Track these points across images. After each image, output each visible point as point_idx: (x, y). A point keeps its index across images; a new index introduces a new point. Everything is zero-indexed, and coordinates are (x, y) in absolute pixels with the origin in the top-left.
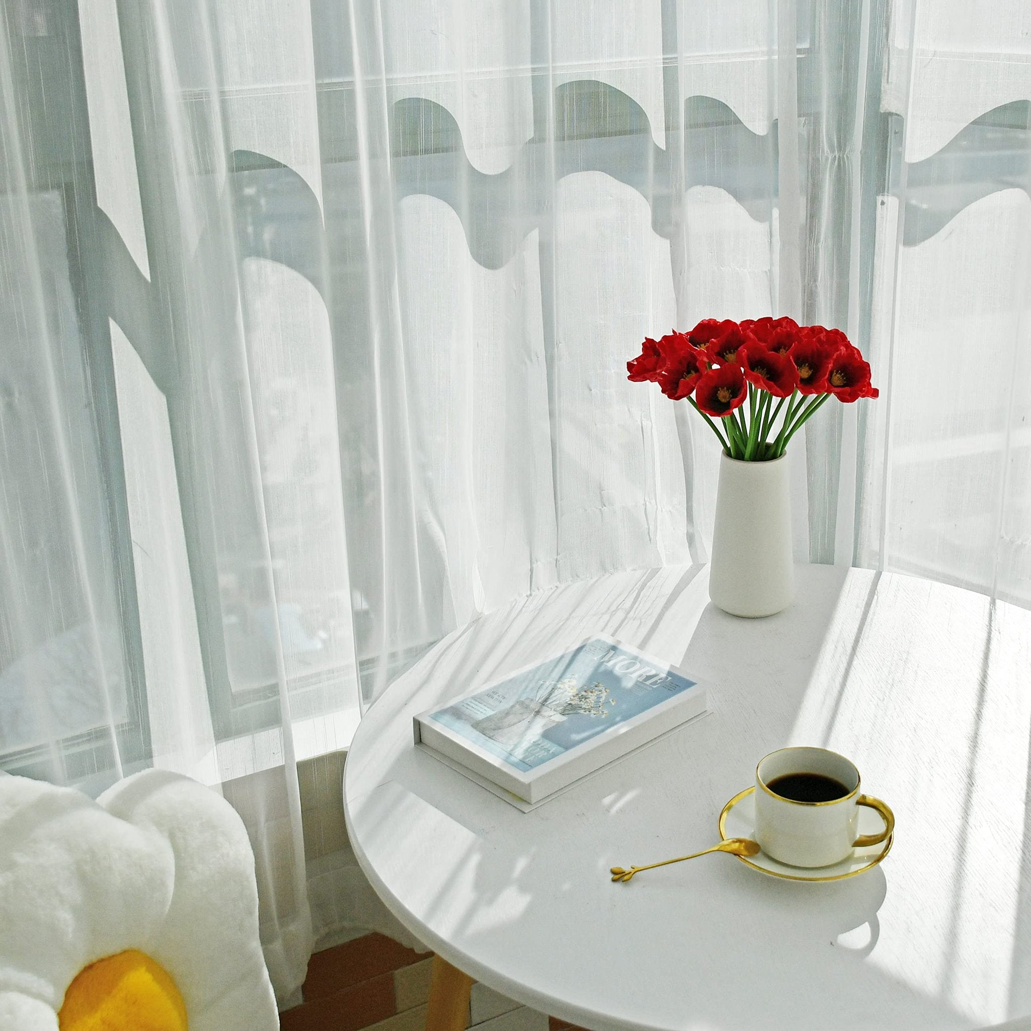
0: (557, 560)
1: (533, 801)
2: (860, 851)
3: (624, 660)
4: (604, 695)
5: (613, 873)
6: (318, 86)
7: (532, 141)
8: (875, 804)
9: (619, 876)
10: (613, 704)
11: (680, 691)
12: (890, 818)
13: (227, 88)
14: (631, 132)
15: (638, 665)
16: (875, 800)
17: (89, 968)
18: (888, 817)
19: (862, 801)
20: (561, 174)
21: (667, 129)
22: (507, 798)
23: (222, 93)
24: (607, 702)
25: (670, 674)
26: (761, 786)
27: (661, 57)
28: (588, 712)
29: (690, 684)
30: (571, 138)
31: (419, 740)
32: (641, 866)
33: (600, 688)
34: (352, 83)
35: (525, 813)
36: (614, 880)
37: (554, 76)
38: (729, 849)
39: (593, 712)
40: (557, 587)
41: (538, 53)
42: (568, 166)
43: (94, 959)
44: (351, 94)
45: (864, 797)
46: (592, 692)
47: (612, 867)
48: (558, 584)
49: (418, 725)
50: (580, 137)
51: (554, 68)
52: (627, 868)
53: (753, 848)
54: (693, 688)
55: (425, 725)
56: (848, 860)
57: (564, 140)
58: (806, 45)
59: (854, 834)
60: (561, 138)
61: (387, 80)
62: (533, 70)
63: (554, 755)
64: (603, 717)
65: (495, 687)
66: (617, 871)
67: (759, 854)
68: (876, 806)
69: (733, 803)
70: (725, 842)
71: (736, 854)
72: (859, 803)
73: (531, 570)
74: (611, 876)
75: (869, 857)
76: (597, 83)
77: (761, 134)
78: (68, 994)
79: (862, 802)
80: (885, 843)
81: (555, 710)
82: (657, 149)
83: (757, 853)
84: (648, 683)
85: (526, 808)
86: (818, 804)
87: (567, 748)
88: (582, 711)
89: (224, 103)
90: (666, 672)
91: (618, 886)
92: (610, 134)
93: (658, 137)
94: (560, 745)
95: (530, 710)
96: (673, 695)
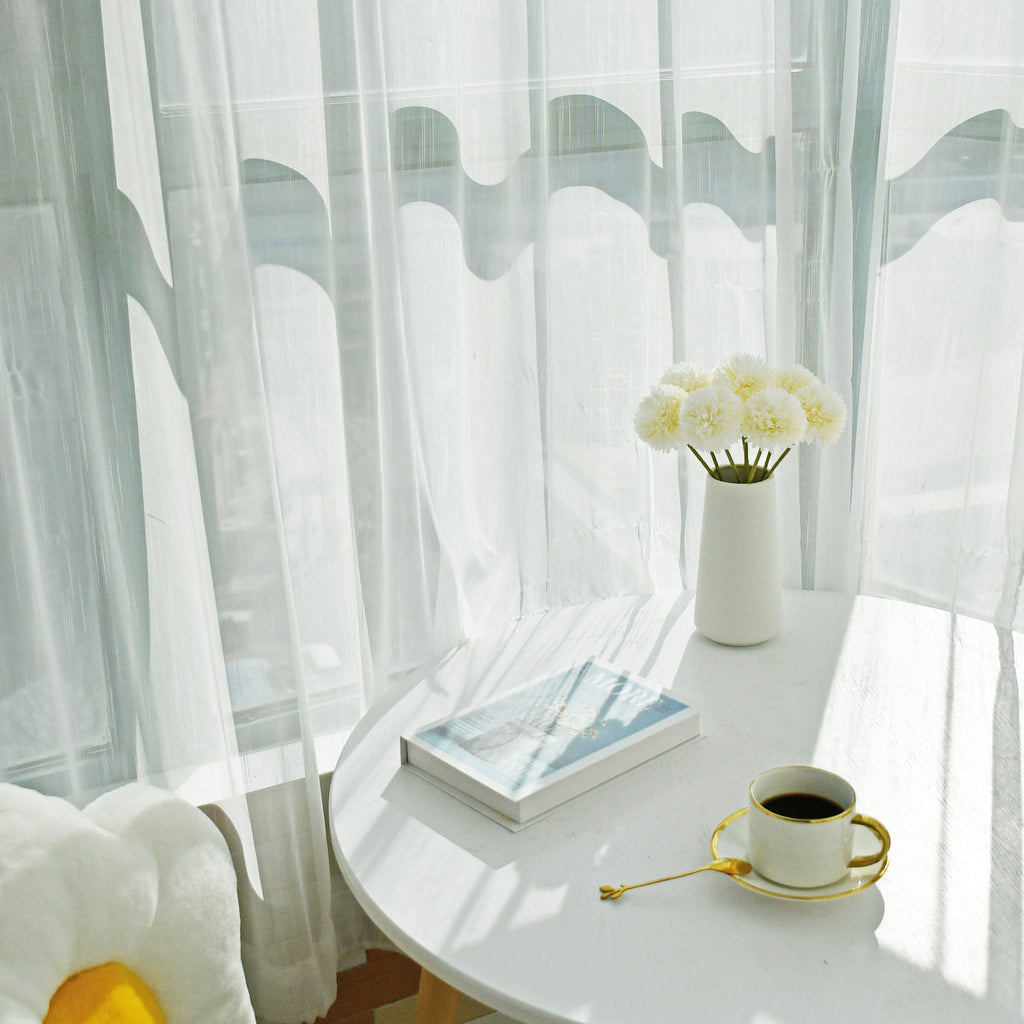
0: (547, 583)
1: (522, 821)
2: (856, 872)
3: (614, 683)
4: (594, 717)
5: (603, 891)
6: (326, 99)
7: (526, 155)
8: (871, 822)
9: (608, 895)
10: (605, 724)
11: (672, 713)
12: (885, 837)
13: (237, 102)
14: (626, 147)
16: (870, 819)
17: (73, 978)
18: (884, 837)
19: (857, 819)
20: (555, 188)
21: (664, 143)
22: (496, 817)
23: (234, 107)
24: (597, 724)
25: (662, 697)
26: (755, 804)
27: (658, 71)
29: (682, 707)
30: (565, 152)
31: (406, 760)
32: (629, 885)
33: (591, 710)
34: (356, 97)
35: (512, 832)
36: (603, 898)
37: (548, 90)
38: (720, 868)
39: (583, 733)
40: (547, 611)
41: (534, 68)
42: (563, 181)
43: (78, 969)
44: (355, 108)
45: (860, 816)
46: (582, 714)
47: (601, 885)
48: (548, 608)
49: (405, 744)
50: (574, 151)
51: (548, 83)
52: (616, 887)
53: (745, 868)
54: (686, 710)
55: (412, 744)
56: (844, 879)
57: (558, 154)
58: (803, 59)
59: (850, 854)
60: (555, 152)
61: (389, 94)
62: (530, 84)
64: (594, 737)
66: (607, 889)
67: (752, 873)
68: (873, 826)
69: (727, 823)
70: (717, 862)
71: (730, 874)
72: (854, 822)
73: (522, 594)
74: (600, 894)
75: (864, 878)
76: (593, 99)
77: (755, 151)
78: (53, 1003)
79: (858, 821)
80: (880, 863)
82: (654, 166)
83: (749, 872)
84: (640, 705)
85: (514, 828)
86: (813, 821)
89: (236, 116)
90: (659, 695)
91: (607, 904)
92: (606, 149)
93: (655, 153)
95: (519, 731)
96: (665, 717)
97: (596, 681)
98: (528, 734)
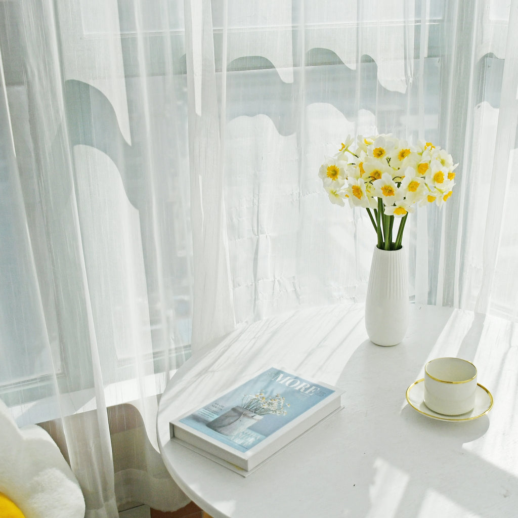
1: (249, 470)
3: (289, 379)
4: (282, 401)
10: (289, 406)
11: (326, 396)
15: (299, 382)
24: (285, 406)
28: (274, 413)
29: (331, 392)
31: (173, 436)
33: (279, 397)
35: (244, 477)
39: (278, 412)
46: (275, 400)
49: (172, 427)
54: (334, 394)
55: (176, 426)
62: (293, 27)
63: (260, 441)
64: (285, 415)
65: (216, 401)
81: (255, 413)
84: (307, 392)
85: (246, 475)
87: (267, 435)
88: (271, 412)
94: (261, 434)
95: (240, 414)
96: (323, 398)
97: (279, 379)
98: (245, 415)
